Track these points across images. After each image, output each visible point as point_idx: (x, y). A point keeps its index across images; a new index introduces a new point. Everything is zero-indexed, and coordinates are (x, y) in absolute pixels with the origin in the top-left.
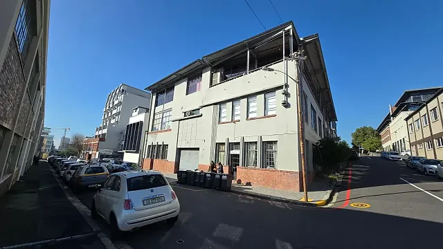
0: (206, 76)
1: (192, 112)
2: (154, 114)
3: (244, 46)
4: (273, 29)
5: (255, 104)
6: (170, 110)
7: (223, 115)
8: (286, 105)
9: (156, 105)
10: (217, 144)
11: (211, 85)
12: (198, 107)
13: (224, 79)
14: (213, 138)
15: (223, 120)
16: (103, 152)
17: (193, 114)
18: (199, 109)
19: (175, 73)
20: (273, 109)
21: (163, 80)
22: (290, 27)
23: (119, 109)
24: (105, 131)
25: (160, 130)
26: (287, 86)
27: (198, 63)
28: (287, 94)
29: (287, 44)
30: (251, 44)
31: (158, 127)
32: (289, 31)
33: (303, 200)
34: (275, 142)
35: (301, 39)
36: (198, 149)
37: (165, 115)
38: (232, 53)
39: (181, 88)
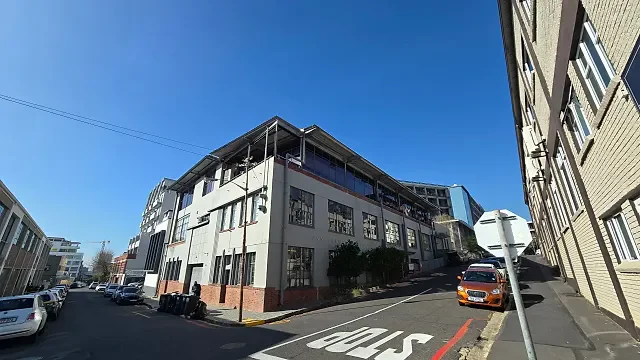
0: (219, 173)
2: (177, 220)
3: (246, 141)
4: (265, 124)
6: (188, 215)
8: (264, 210)
9: (180, 209)
10: (217, 257)
11: (222, 184)
12: (208, 212)
14: (215, 250)
15: (224, 228)
16: (131, 273)
17: (204, 220)
18: (208, 214)
19: (191, 171)
21: (183, 177)
22: (276, 122)
23: (159, 211)
24: (137, 244)
25: (179, 240)
26: (266, 188)
28: (265, 198)
31: (178, 237)
32: (274, 127)
34: (254, 253)
35: (302, 130)
36: (201, 265)
37: (184, 222)
38: (238, 148)
39: (199, 187)
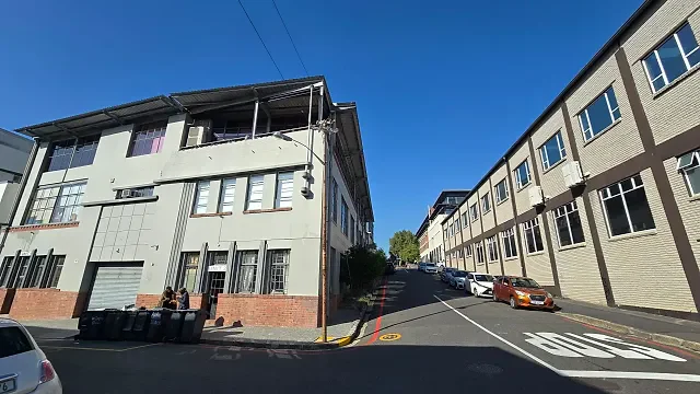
0: (175, 128)
1: (135, 192)
2: (36, 188)
3: (251, 94)
5: (260, 188)
6: (82, 182)
7: (201, 202)
8: (308, 194)
9: (46, 167)
10: (182, 253)
11: (183, 146)
12: (150, 183)
13: (209, 139)
14: (177, 242)
15: (200, 211)
17: (138, 195)
18: (153, 187)
19: (106, 111)
20: (287, 199)
22: (321, 84)
25: (46, 221)
26: (310, 166)
27: (161, 103)
28: (309, 179)
29: (315, 106)
30: (264, 93)
31: (42, 212)
32: (319, 88)
33: (320, 340)
35: (335, 104)
36: (140, 264)
37: (66, 191)
